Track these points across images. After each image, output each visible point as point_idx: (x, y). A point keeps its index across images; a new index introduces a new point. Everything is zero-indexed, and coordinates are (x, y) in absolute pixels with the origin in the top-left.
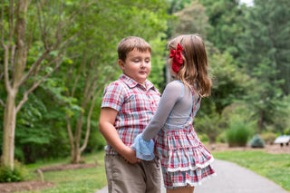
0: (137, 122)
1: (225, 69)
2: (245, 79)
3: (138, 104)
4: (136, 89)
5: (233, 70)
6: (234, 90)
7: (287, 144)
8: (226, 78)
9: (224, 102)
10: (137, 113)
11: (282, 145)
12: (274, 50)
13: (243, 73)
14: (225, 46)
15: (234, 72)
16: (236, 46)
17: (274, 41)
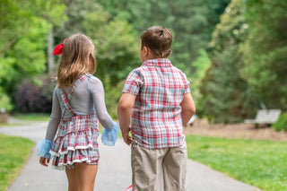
6: (133, 62)
7: (191, 124)
8: (124, 49)
9: (121, 75)
12: (171, 19)
14: (116, 11)
16: (130, 11)
17: (172, 8)
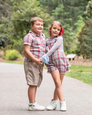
0: (37, 49)
1: (34, 9)
2: (46, 17)
3: (37, 43)
4: (36, 37)
5: (39, 10)
7: (73, 59)
10: (37, 46)
11: (70, 59)
13: (45, 13)
15: (40, 12)
